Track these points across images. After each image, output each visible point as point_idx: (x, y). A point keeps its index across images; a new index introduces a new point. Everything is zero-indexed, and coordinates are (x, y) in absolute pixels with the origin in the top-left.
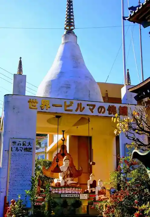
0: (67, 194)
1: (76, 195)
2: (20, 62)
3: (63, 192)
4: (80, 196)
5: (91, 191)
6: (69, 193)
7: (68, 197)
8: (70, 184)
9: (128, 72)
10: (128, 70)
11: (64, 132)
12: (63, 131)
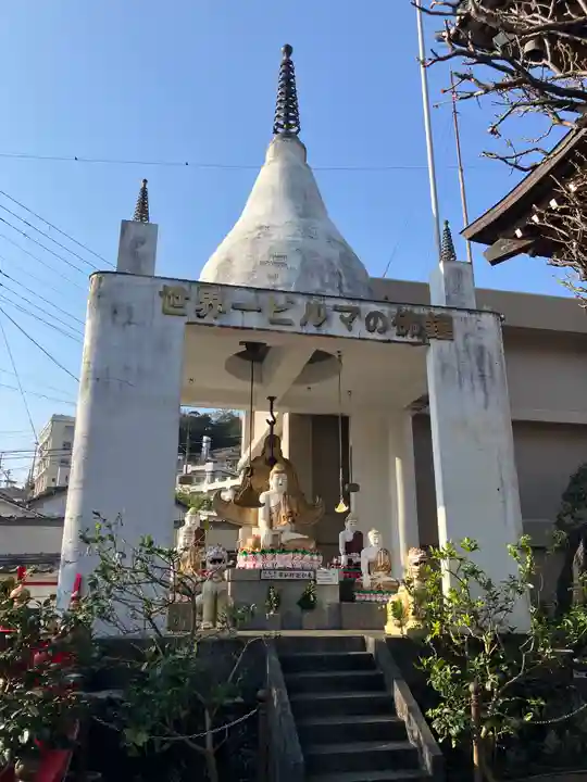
0: (280, 569)
1: (307, 573)
2: (144, 192)
3: (269, 566)
4: (318, 576)
5: (350, 561)
6: (284, 569)
7: (283, 578)
8: (288, 542)
9: (447, 229)
10: (447, 223)
11: (275, 402)
12: (272, 399)
